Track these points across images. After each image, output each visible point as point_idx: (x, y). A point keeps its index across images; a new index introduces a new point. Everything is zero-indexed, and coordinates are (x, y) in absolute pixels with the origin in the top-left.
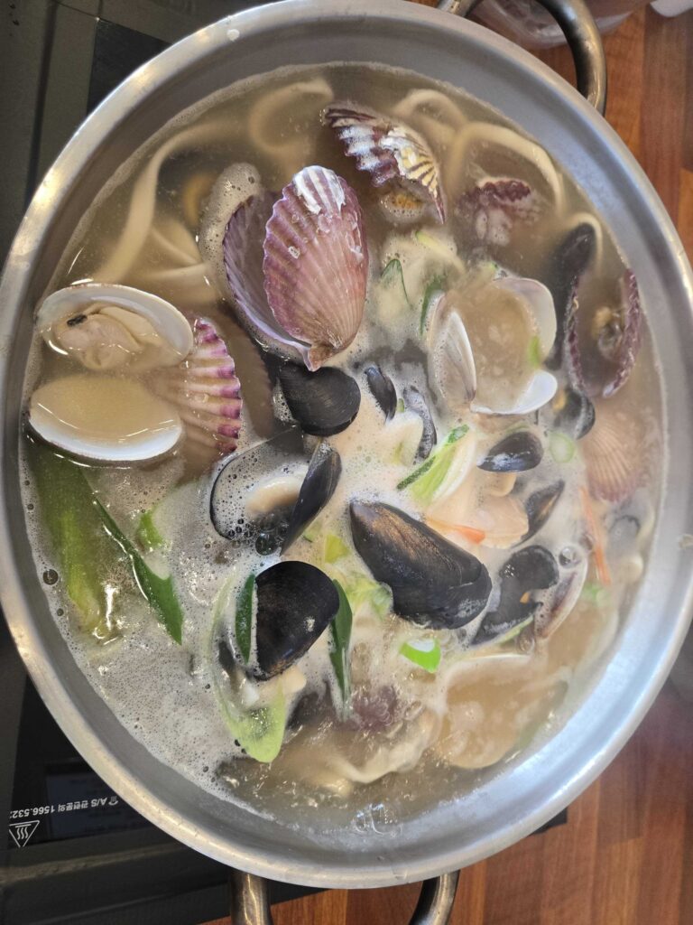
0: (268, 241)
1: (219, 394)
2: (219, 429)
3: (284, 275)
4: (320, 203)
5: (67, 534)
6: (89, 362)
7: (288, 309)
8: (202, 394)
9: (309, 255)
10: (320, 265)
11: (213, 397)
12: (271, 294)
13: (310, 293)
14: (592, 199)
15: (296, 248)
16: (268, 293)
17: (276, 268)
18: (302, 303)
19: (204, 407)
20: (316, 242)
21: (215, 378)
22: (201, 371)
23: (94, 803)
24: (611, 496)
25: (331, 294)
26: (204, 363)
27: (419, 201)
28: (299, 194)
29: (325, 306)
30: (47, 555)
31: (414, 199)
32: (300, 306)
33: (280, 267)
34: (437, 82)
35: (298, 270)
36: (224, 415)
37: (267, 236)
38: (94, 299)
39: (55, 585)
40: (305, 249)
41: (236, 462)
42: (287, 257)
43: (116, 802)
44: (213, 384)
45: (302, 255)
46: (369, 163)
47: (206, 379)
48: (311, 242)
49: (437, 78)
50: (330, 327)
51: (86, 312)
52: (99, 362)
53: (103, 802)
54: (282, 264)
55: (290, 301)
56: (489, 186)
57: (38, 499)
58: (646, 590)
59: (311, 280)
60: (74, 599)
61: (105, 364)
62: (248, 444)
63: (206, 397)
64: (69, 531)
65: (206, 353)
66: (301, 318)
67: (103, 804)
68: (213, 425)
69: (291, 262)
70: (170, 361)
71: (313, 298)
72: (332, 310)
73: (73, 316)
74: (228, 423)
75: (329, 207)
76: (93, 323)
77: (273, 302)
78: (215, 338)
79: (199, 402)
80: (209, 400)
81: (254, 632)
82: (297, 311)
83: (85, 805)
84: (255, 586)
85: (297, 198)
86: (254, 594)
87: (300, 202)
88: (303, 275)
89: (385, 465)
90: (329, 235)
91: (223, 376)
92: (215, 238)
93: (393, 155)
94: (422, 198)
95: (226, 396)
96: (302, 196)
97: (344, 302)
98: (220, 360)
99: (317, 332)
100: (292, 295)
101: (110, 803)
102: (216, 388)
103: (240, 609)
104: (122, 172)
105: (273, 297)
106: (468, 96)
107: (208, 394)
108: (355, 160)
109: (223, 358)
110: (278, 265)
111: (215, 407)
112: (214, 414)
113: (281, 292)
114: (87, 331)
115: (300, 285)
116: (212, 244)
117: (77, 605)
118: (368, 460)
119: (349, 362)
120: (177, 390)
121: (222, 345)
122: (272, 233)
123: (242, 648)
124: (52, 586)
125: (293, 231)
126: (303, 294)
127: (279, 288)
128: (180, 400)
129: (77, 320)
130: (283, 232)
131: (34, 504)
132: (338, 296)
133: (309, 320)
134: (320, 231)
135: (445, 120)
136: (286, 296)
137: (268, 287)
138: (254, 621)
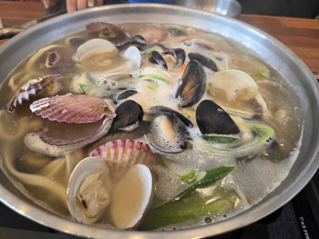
0: (58, 120)
1: (123, 148)
2: (138, 150)
3: (74, 116)
4: (46, 103)
5: (188, 213)
6: (105, 204)
7: (89, 117)
8: (123, 156)
9: (67, 106)
10: (72, 103)
11: (124, 152)
12: (82, 121)
13: (83, 108)
14: (60, 37)
15: (63, 110)
16: (81, 122)
17: (71, 118)
18: (87, 111)
19: (128, 155)
20: (61, 104)
21: (116, 150)
22: (112, 157)
23: (304, 227)
24: (167, 35)
25: (84, 102)
26: (109, 155)
27: (52, 82)
28: (41, 109)
29: (89, 105)
30: (198, 222)
31: (51, 83)
32: (88, 112)
33: (71, 116)
34: (7, 77)
35: (73, 111)
36: (132, 147)
37: (56, 120)
38: (75, 196)
39: (212, 219)
40: (64, 107)
41: (153, 144)
42: (66, 114)
43: (302, 217)
44: (118, 152)
45: (67, 109)
46: (33, 91)
47: (116, 154)
48: (61, 106)
49: (5, 77)
50: (98, 105)
51: (81, 200)
52: (106, 199)
53: (303, 223)
54: (69, 116)
55: (86, 115)
56: (50, 64)
57: (171, 225)
58: (198, 27)
59: (77, 107)
60: (219, 209)
61: (106, 196)
62: (145, 140)
63: (124, 154)
64: (187, 212)
65: (104, 154)
66: (93, 113)
67: (304, 223)
68: (136, 153)
69: (69, 112)
70: (107, 170)
71: (86, 108)
72: (91, 103)
73: (82, 205)
74: (136, 146)
75: (48, 101)
76: (87, 197)
77: (85, 121)
78: (98, 150)
79: (126, 157)
80: (126, 153)
81: (225, 136)
82: (90, 114)
83: (306, 231)
84: (206, 135)
85: (42, 110)
86: (209, 135)
87: (44, 109)
88: (75, 109)
89: (157, 93)
90: (59, 101)
91: (115, 147)
92: (55, 150)
93: (31, 85)
94: (51, 80)
95: (124, 146)
96: (41, 108)
97: (88, 99)
98: (108, 148)
99: (100, 110)
100: (83, 114)
101: (303, 220)
102: (120, 150)
103: (217, 142)
104: (18, 186)
106: (15, 68)
107: (123, 153)
108: (31, 96)
109: (107, 146)
110: (69, 117)
111: (129, 151)
112: (132, 152)
113: (82, 118)
114: (90, 201)
115: (79, 111)
116: (57, 151)
117: (222, 209)
118: (154, 98)
120: (120, 168)
121: (102, 147)
122: (55, 118)
123: (233, 141)
124: (212, 220)
125: (56, 111)
126: (83, 110)
127: (79, 118)
128: (125, 166)
129: (84, 204)
130: (56, 114)
131: (173, 228)
132: (86, 100)
133: (95, 111)
134: (57, 103)
135: (22, 76)
136: (83, 116)
137: (78, 122)
138: (220, 135)
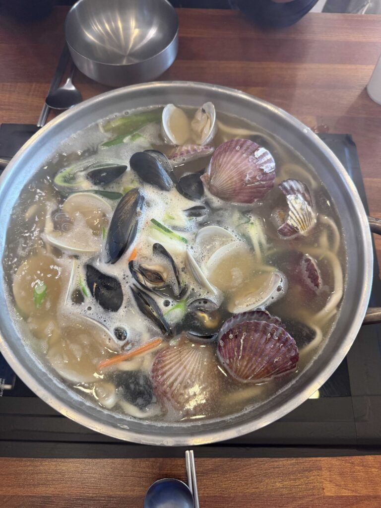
9: (239, 154)
10: (237, 159)
13: (226, 158)
15: (240, 149)
25: (228, 167)
29: (223, 166)
32: (221, 157)
35: (232, 151)
42: (236, 146)
45: (238, 151)
48: (244, 153)
71: (224, 160)
72: (222, 170)
88: (231, 153)
105: (221, 147)
119: (208, 199)
125: (245, 147)
134: (249, 157)
